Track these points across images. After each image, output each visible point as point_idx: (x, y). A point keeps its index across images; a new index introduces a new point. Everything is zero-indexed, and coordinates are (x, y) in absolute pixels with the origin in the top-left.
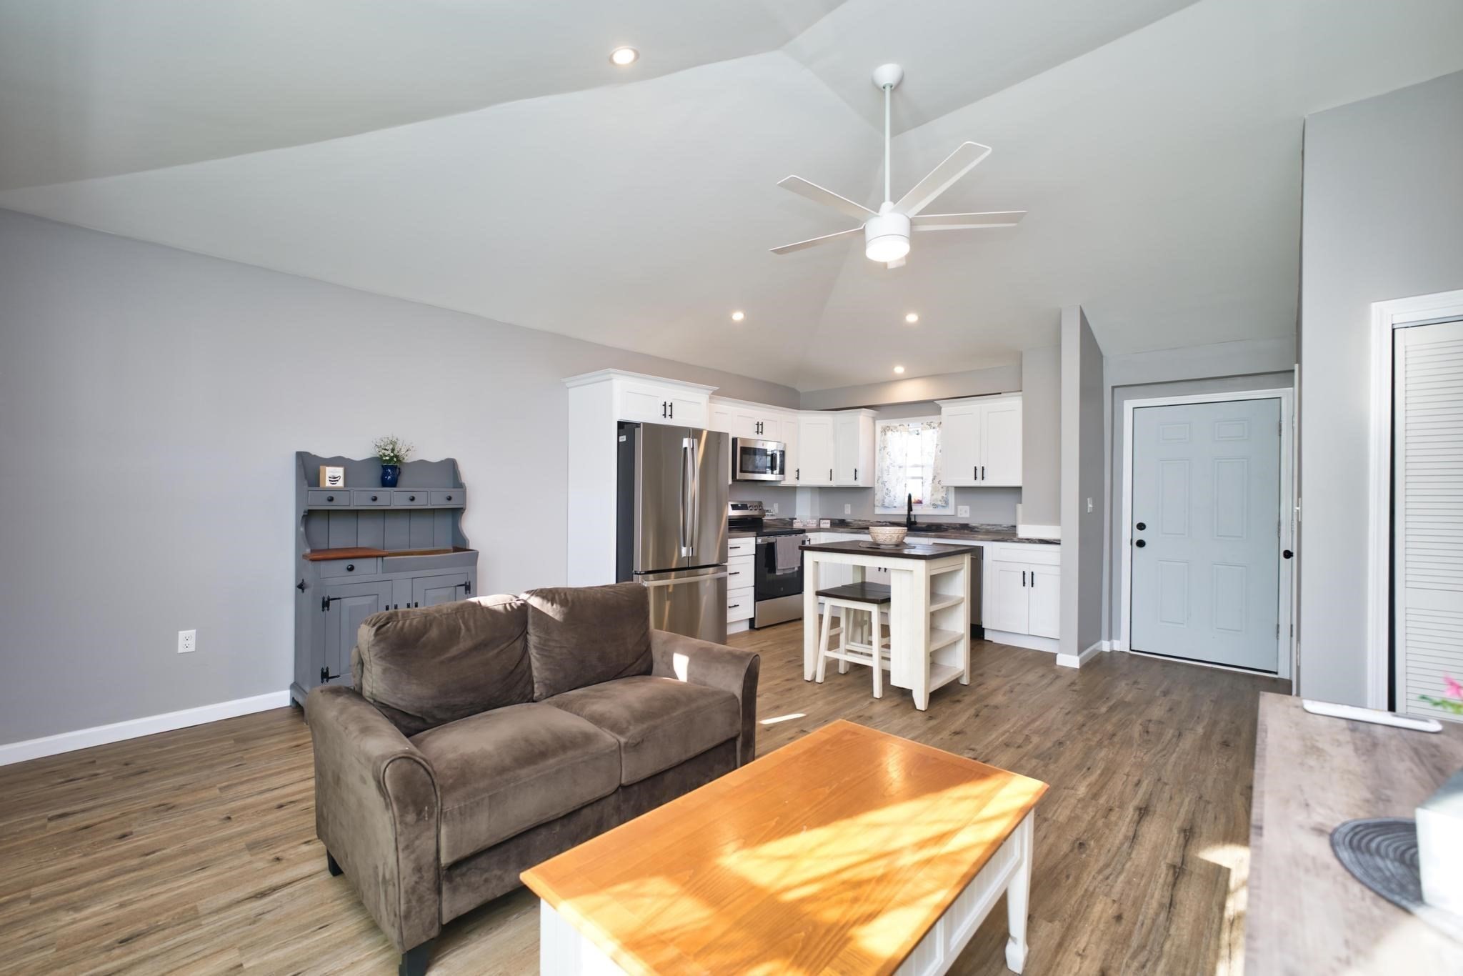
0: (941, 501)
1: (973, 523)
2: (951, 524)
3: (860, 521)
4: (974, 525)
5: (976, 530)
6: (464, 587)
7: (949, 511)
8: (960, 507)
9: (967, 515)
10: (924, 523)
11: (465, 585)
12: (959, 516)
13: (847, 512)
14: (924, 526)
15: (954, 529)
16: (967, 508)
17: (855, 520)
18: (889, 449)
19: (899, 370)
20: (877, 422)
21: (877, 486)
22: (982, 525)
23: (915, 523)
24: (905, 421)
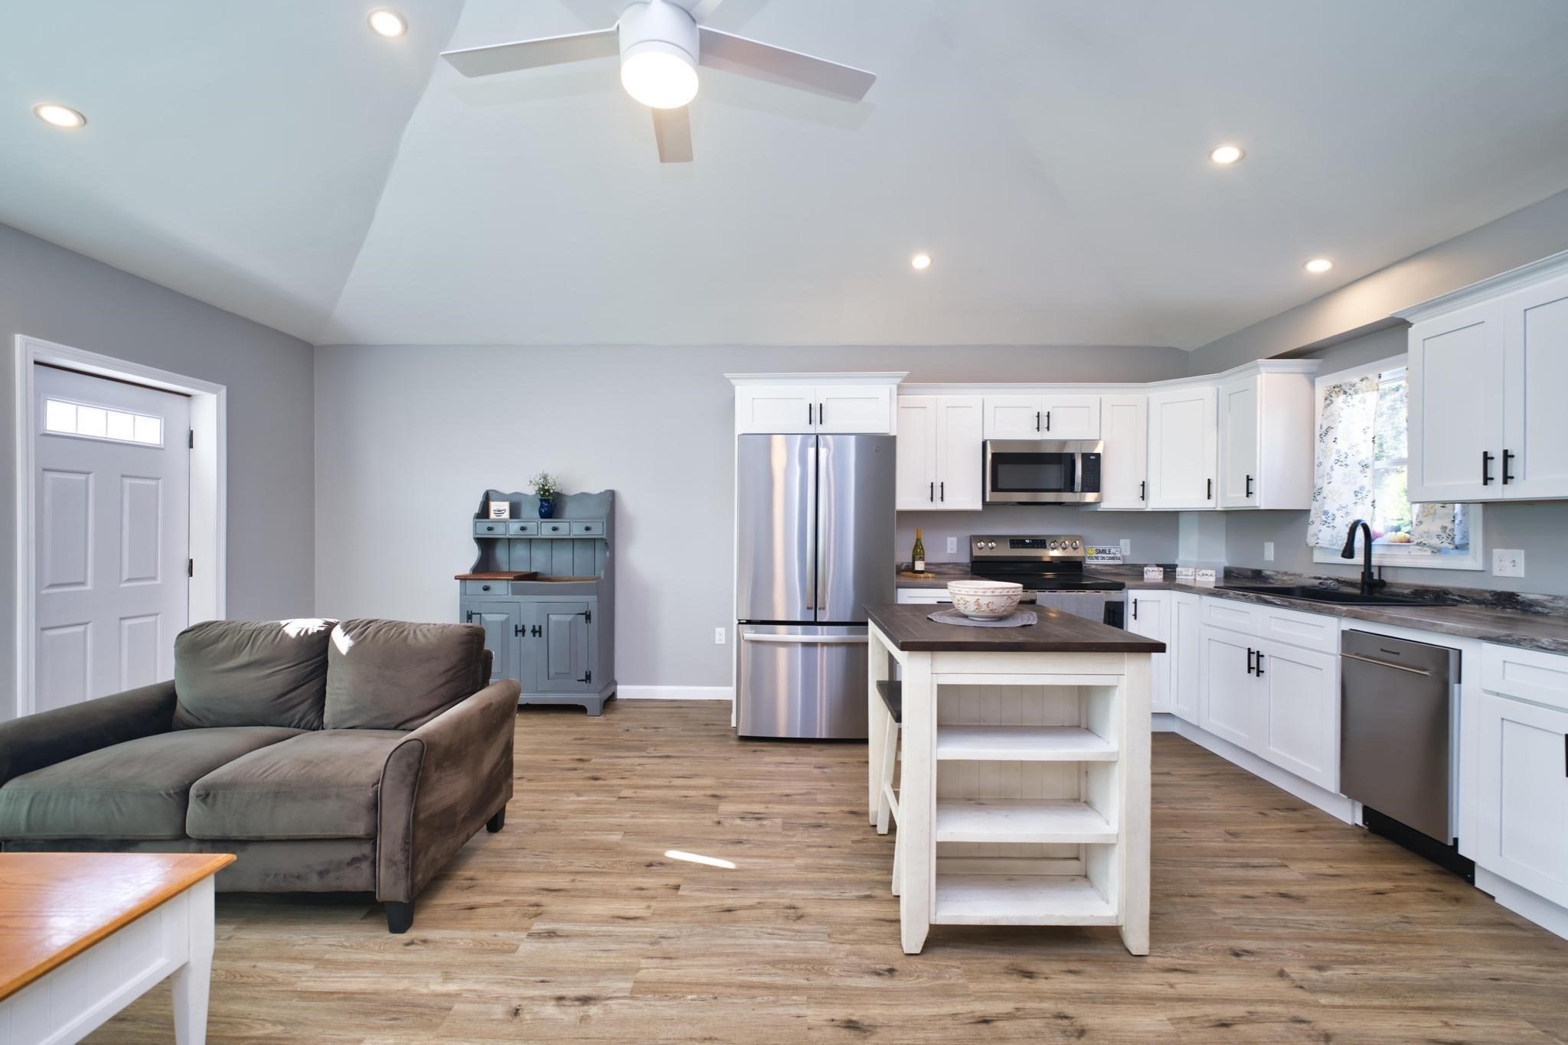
0: (1438, 536)
1: (1528, 594)
2: (1470, 591)
3: (1286, 573)
4: (1532, 597)
5: (1540, 609)
6: (584, 616)
7: (1472, 561)
8: (1497, 552)
9: (1520, 572)
10: (1408, 586)
11: (585, 614)
12: (1496, 572)
13: (1268, 556)
14: (1407, 591)
15: (1479, 602)
16: (1519, 555)
17: (1278, 572)
18: (1339, 432)
19: (1319, 266)
20: (1317, 380)
21: (1314, 507)
22: (1556, 598)
23: (1382, 583)
24: (1368, 370)
